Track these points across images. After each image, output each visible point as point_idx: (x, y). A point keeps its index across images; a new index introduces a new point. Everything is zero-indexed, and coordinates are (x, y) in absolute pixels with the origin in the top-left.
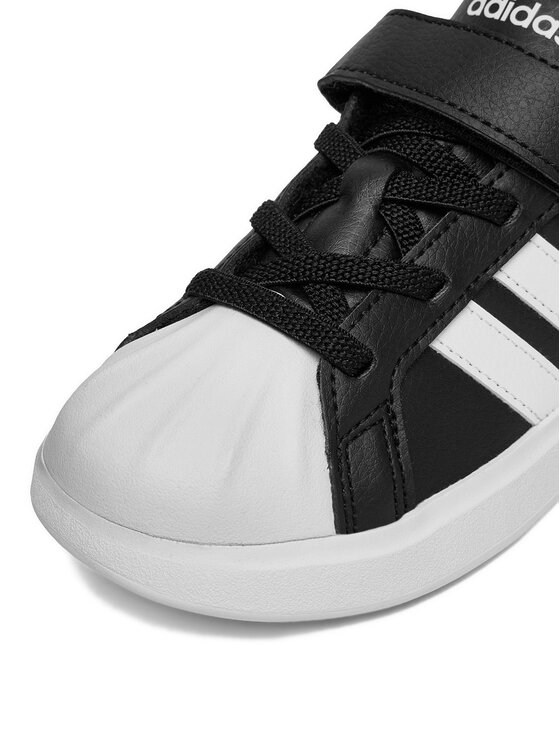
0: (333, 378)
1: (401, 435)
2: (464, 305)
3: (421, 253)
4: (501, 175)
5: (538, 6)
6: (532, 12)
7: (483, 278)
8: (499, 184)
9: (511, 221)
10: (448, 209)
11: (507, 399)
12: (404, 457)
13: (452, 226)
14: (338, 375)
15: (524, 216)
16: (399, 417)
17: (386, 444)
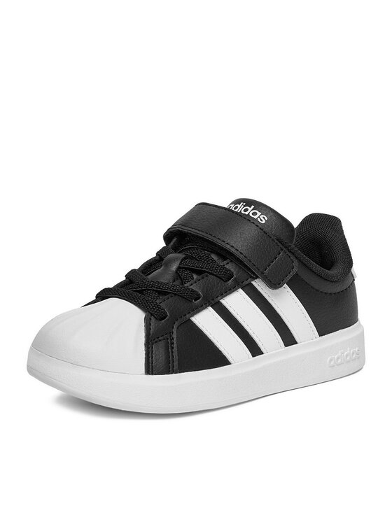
0: (151, 319)
1: (175, 346)
2: (206, 307)
3: (192, 285)
4: (228, 263)
5: (253, 207)
6: (250, 209)
7: (216, 300)
8: (227, 267)
9: (230, 281)
10: (205, 272)
11: (221, 349)
12: (175, 354)
13: (205, 278)
14: (152, 318)
15: (236, 280)
16: (175, 339)
17: (168, 348)
